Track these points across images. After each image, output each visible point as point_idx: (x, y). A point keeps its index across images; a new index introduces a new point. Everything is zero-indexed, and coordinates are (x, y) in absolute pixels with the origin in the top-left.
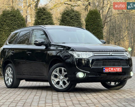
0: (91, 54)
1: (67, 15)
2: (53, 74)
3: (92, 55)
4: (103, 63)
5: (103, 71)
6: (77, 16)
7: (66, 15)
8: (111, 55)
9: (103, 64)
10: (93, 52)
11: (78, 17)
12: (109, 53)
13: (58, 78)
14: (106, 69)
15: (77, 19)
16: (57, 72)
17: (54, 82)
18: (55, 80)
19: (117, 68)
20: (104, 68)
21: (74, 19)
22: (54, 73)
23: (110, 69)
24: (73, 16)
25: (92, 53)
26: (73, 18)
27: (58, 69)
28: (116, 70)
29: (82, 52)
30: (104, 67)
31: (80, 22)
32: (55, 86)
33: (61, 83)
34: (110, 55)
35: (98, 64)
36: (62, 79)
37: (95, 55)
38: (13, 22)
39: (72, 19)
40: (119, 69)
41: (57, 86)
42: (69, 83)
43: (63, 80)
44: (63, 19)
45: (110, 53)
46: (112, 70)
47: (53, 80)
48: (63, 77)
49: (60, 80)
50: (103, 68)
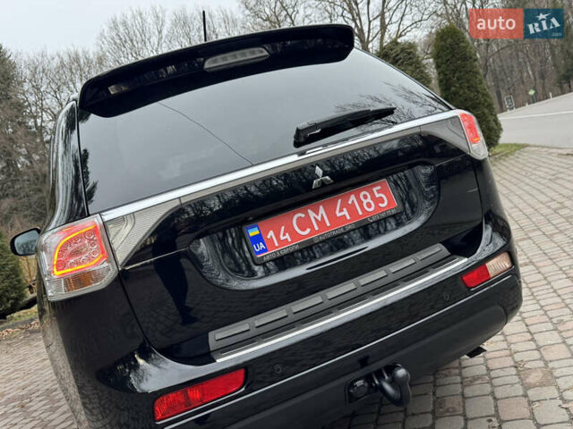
6: (406, 52)
24: (397, 55)
31: (418, 63)
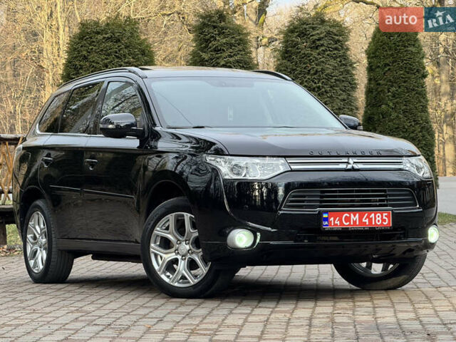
0: (280, 166)
1: (303, 34)
2: (158, 236)
3: (282, 169)
4: (321, 197)
5: (320, 224)
6: (333, 39)
7: (299, 36)
8: (353, 170)
9: (321, 202)
10: (285, 157)
11: (337, 42)
12: (346, 161)
13: (173, 250)
14: (332, 219)
15: (336, 49)
16: (167, 228)
17: (160, 262)
18: (161, 257)
19: (373, 215)
20: (325, 216)
21: (323, 48)
22: (159, 231)
23: (348, 219)
25: (282, 161)
26: (322, 45)
27: (171, 217)
28: (370, 220)
29: (248, 160)
30: (326, 212)
31: (345, 57)
32: (163, 277)
33: (182, 267)
34: (349, 167)
35: (303, 201)
36: (185, 252)
37: (294, 167)
38: (110, 58)
39: (317, 48)
40: (381, 219)
41: (168, 277)
42: (207, 268)
43: (189, 256)
44: (286, 47)
45: (348, 163)
46: (355, 222)
47: (156, 255)
48: (188, 247)
49: (179, 257)
50: (320, 213)
